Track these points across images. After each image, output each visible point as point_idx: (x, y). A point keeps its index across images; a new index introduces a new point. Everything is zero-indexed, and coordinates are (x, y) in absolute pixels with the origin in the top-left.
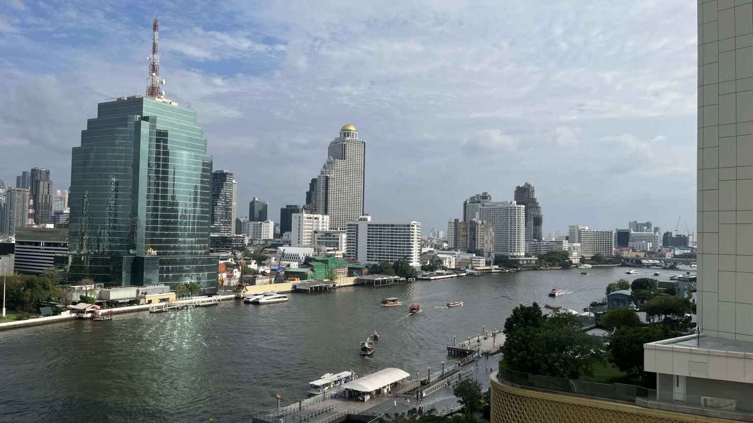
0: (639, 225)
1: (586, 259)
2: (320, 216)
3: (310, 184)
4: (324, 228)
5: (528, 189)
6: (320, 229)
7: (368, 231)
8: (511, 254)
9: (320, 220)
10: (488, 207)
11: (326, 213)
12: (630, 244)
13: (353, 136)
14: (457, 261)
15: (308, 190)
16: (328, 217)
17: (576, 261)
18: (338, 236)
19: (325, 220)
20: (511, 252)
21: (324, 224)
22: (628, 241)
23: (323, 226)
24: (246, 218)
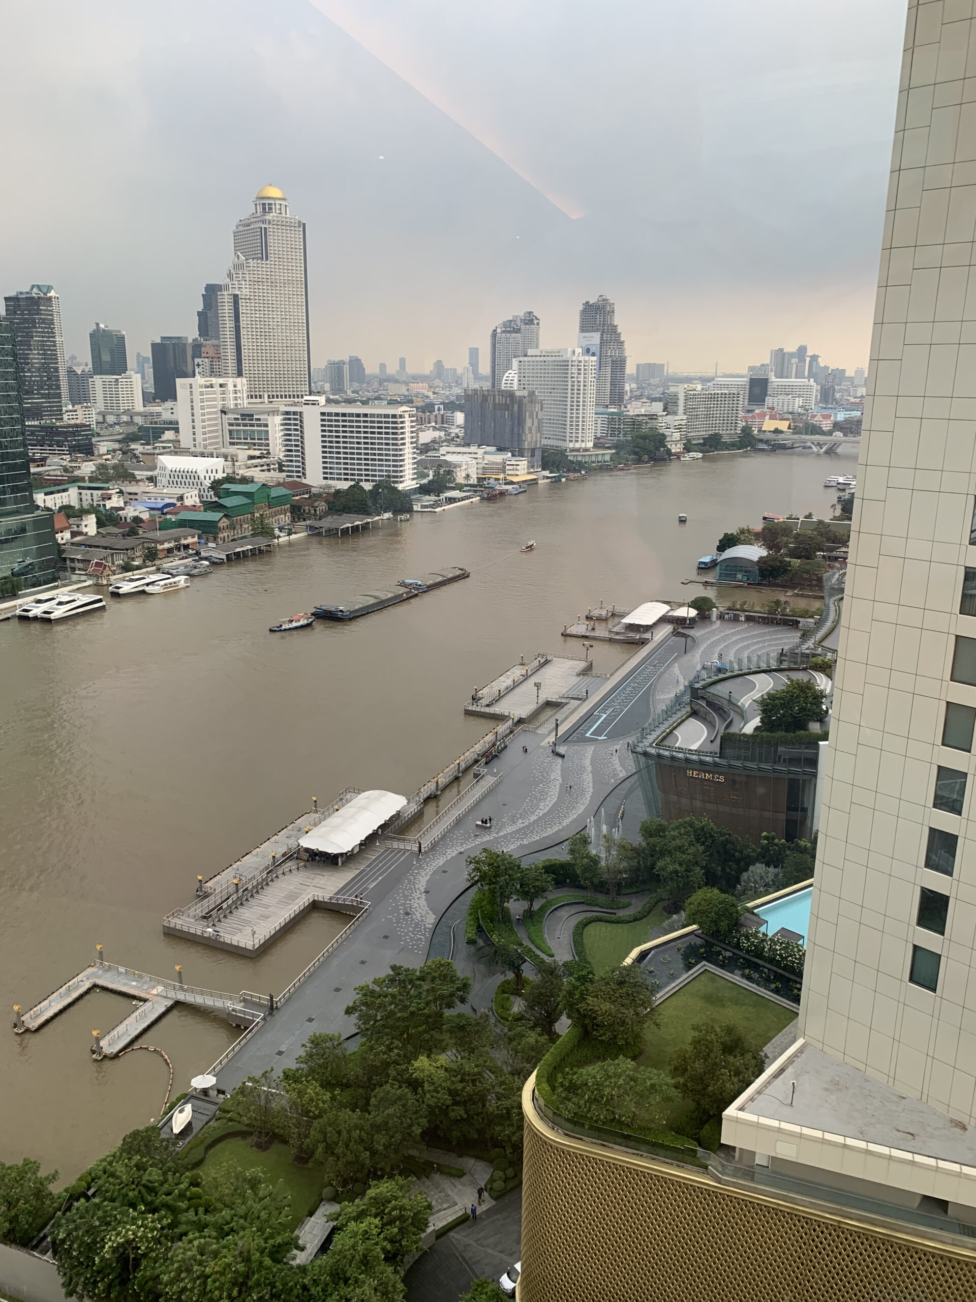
0: (786, 357)
1: (694, 442)
2: (230, 382)
3: (203, 295)
4: (239, 401)
5: (604, 307)
6: (231, 404)
7: (322, 426)
8: (571, 445)
9: (231, 387)
10: (534, 358)
11: (240, 374)
12: (769, 400)
13: (280, 209)
14: (480, 466)
15: (200, 307)
16: (244, 380)
17: (675, 449)
18: (267, 420)
19: (239, 388)
20: (571, 441)
21: (239, 395)
22: (766, 395)
23: (236, 399)
24: (87, 365)
